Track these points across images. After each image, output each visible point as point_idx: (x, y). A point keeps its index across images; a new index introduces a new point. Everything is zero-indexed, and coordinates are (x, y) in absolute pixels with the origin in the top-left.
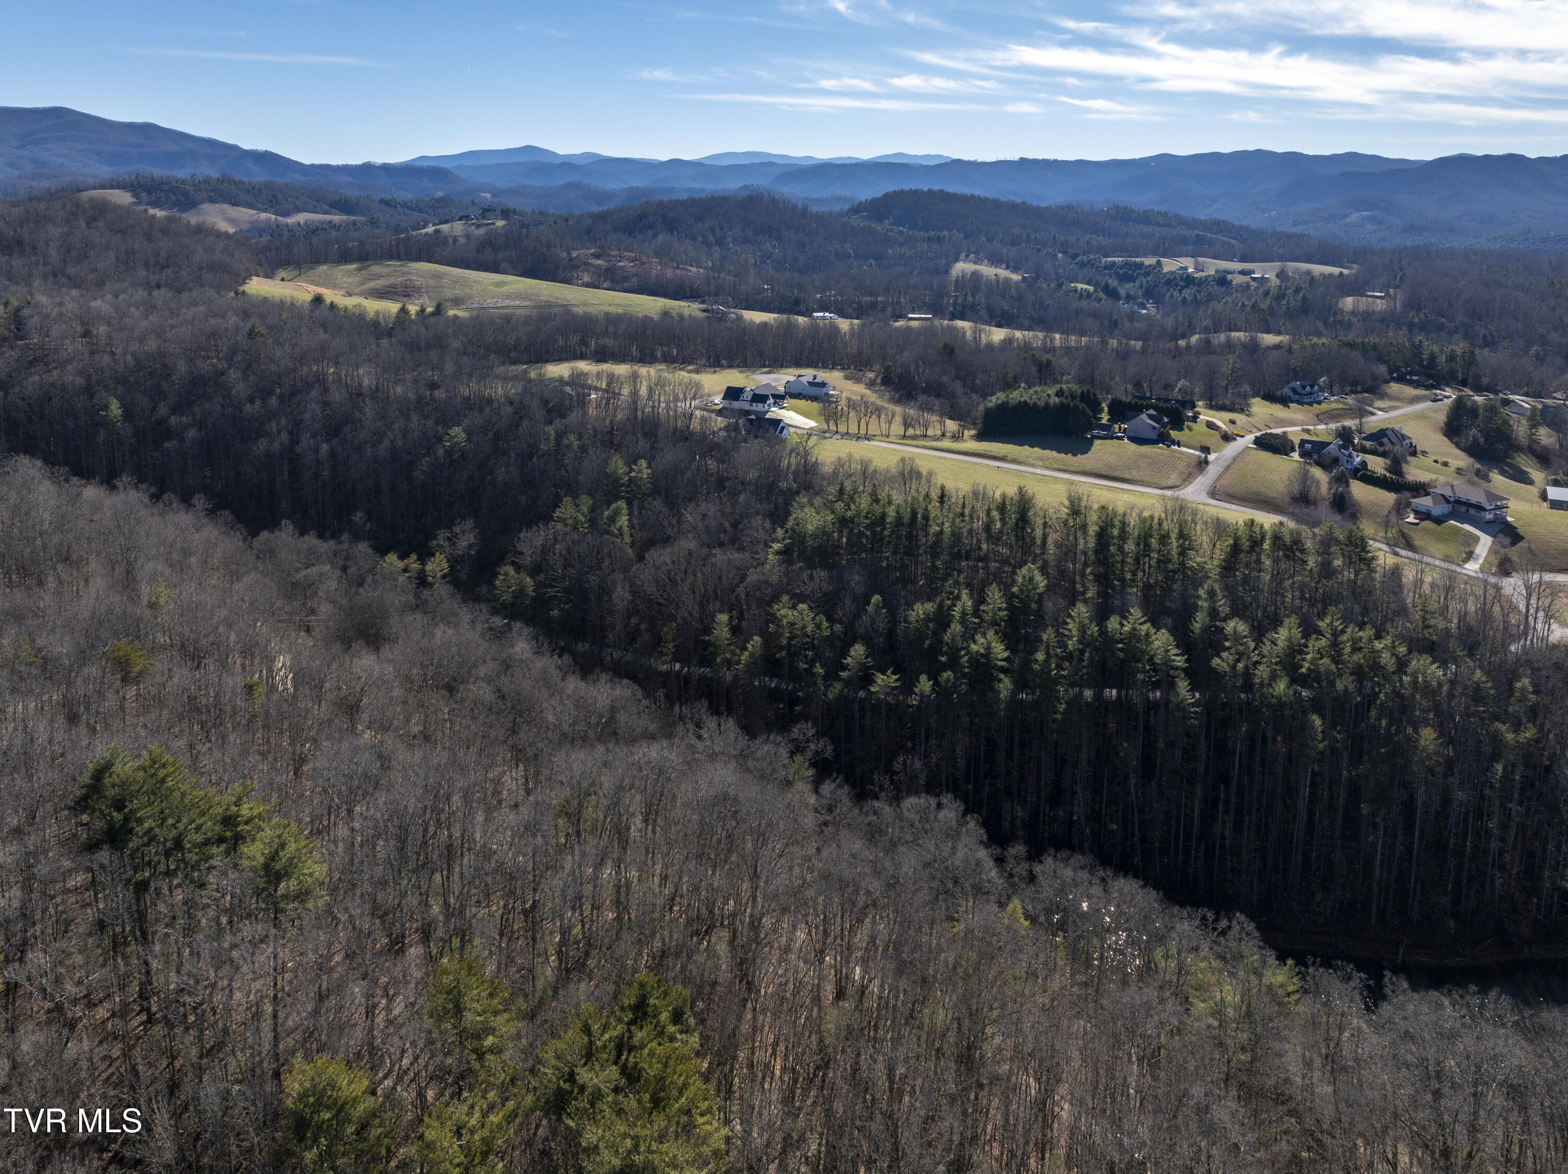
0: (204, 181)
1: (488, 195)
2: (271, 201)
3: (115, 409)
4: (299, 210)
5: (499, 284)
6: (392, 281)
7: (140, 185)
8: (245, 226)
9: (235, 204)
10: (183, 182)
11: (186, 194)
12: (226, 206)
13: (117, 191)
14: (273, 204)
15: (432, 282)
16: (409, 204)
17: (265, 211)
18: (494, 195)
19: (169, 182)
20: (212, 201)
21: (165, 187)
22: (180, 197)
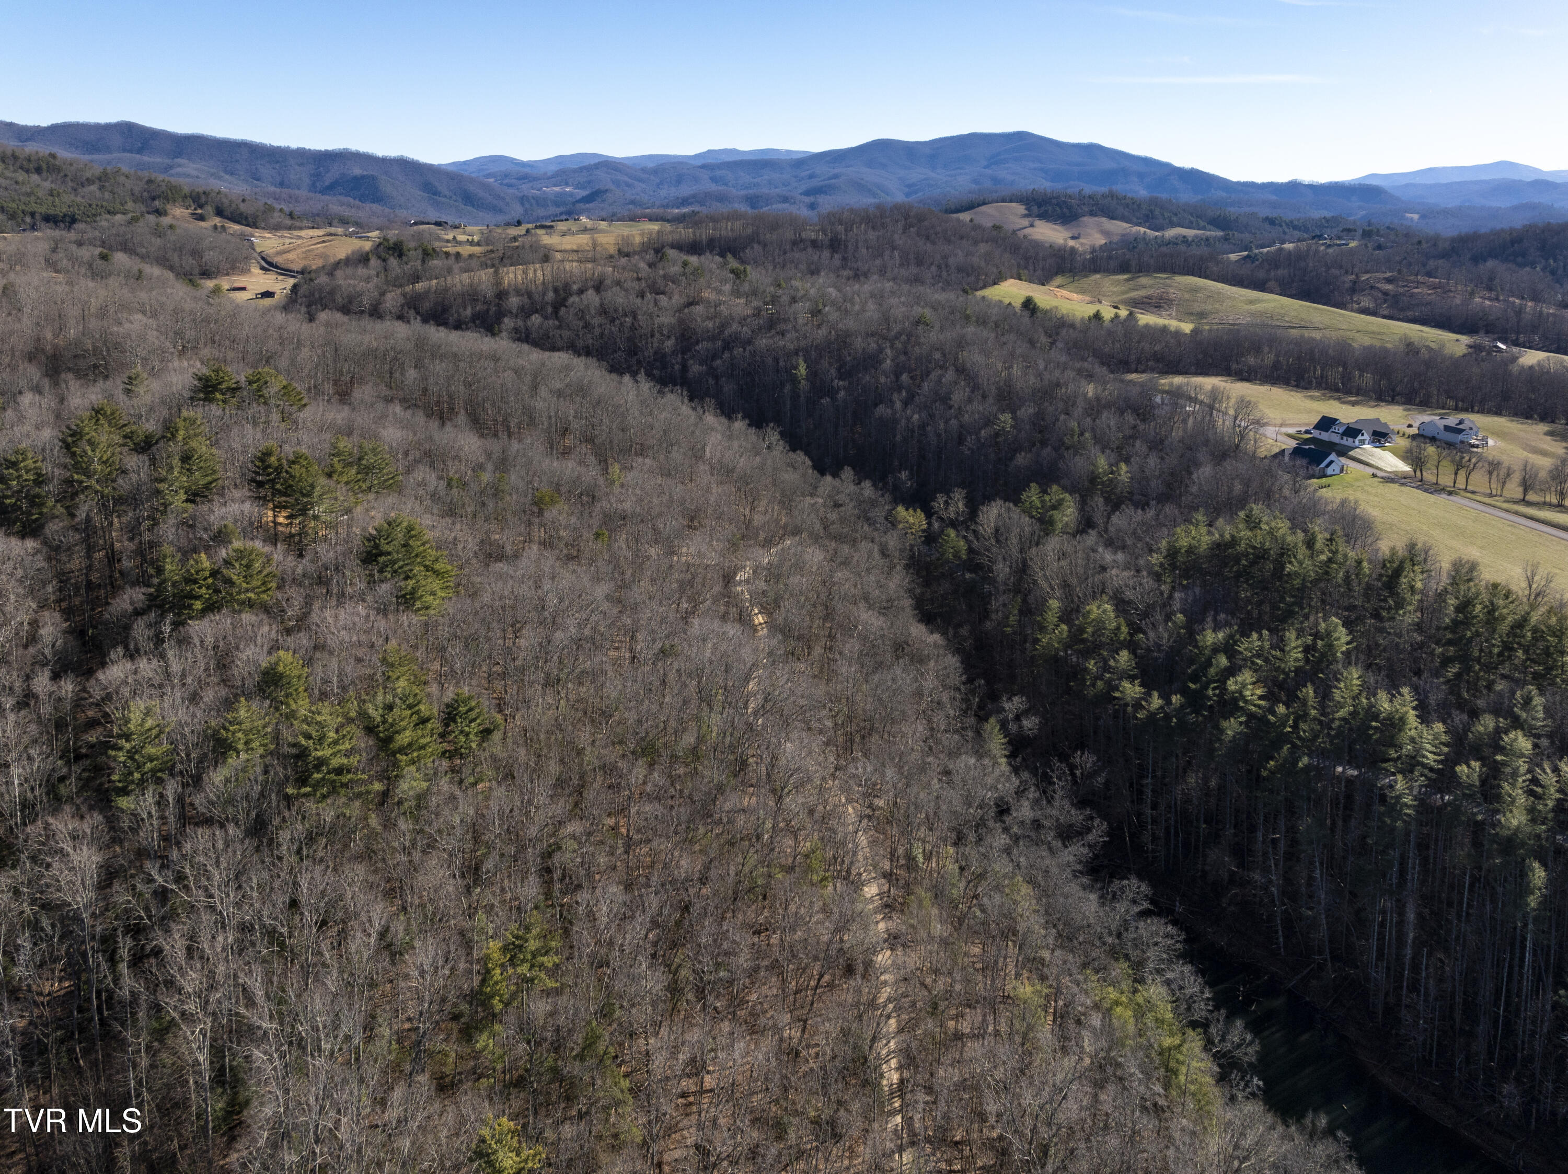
0: (1090, 197)
1: (1416, 217)
2: (1147, 216)
3: (802, 370)
4: (1173, 225)
5: (1251, 302)
6: (1151, 292)
7: (1034, 200)
8: (1116, 239)
9: (1112, 218)
10: (1070, 197)
11: (1070, 208)
12: (1104, 219)
13: (1014, 205)
14: (1148, 219)
15: (1187, 296)
16: (1296, 223)
17: (1139, 224)
18: (1423, 217)
19: (1058, 197)
20: (1092, 214)
21: (1054, 201)
22: (1065, 210)
